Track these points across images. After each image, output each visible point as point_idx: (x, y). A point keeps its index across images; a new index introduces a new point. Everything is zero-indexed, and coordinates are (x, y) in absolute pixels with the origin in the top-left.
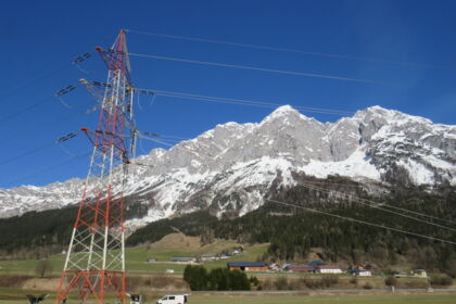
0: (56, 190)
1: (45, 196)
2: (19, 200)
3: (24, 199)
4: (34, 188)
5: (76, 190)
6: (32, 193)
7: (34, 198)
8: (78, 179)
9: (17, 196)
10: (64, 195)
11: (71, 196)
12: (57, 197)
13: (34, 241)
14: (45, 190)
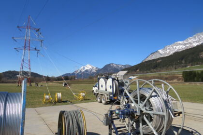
0: (190, 41)
1: (185, 44)
2: (175, 48)
3: (177, 47)
4: (180, 42)
5: (199, 39)
6: (180, 44)
7: (181, 46)
8: (199, 34)
9: (174, 47)
10: (194, 42)
11: (197, 42)
12: (191, 43)
13: (174, 63)
14: (185, 42)
